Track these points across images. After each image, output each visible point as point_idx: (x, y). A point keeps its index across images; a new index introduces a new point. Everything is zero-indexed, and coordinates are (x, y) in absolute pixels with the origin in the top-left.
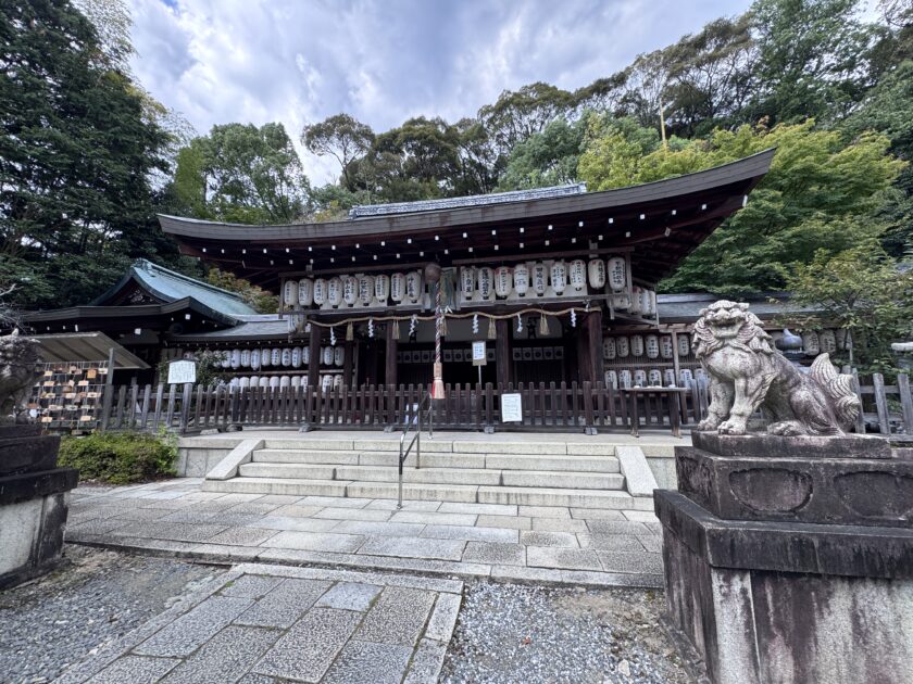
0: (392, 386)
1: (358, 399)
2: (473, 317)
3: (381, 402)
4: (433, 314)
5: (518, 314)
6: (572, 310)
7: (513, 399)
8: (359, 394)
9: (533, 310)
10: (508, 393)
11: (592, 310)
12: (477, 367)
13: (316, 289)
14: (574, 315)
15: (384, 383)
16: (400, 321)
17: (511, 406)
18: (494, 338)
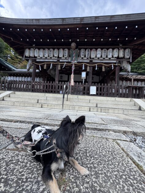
0: (57, 82)
1: (47, 86)
2: (83, 65)
3: (54, 87)
4: (71, 63)
5: (96, 65)
6: (112, 64)
7: (94, 88)
8: (47, 84)
9: (101, 64)
10: (92, 86)
11: (118, 65)
12: (83, 79)
13: (35, 51)
14: (113, 66)
15: (55, 81)
16: (61, 64)
17: (93, 90)
18: (89, 71)
